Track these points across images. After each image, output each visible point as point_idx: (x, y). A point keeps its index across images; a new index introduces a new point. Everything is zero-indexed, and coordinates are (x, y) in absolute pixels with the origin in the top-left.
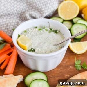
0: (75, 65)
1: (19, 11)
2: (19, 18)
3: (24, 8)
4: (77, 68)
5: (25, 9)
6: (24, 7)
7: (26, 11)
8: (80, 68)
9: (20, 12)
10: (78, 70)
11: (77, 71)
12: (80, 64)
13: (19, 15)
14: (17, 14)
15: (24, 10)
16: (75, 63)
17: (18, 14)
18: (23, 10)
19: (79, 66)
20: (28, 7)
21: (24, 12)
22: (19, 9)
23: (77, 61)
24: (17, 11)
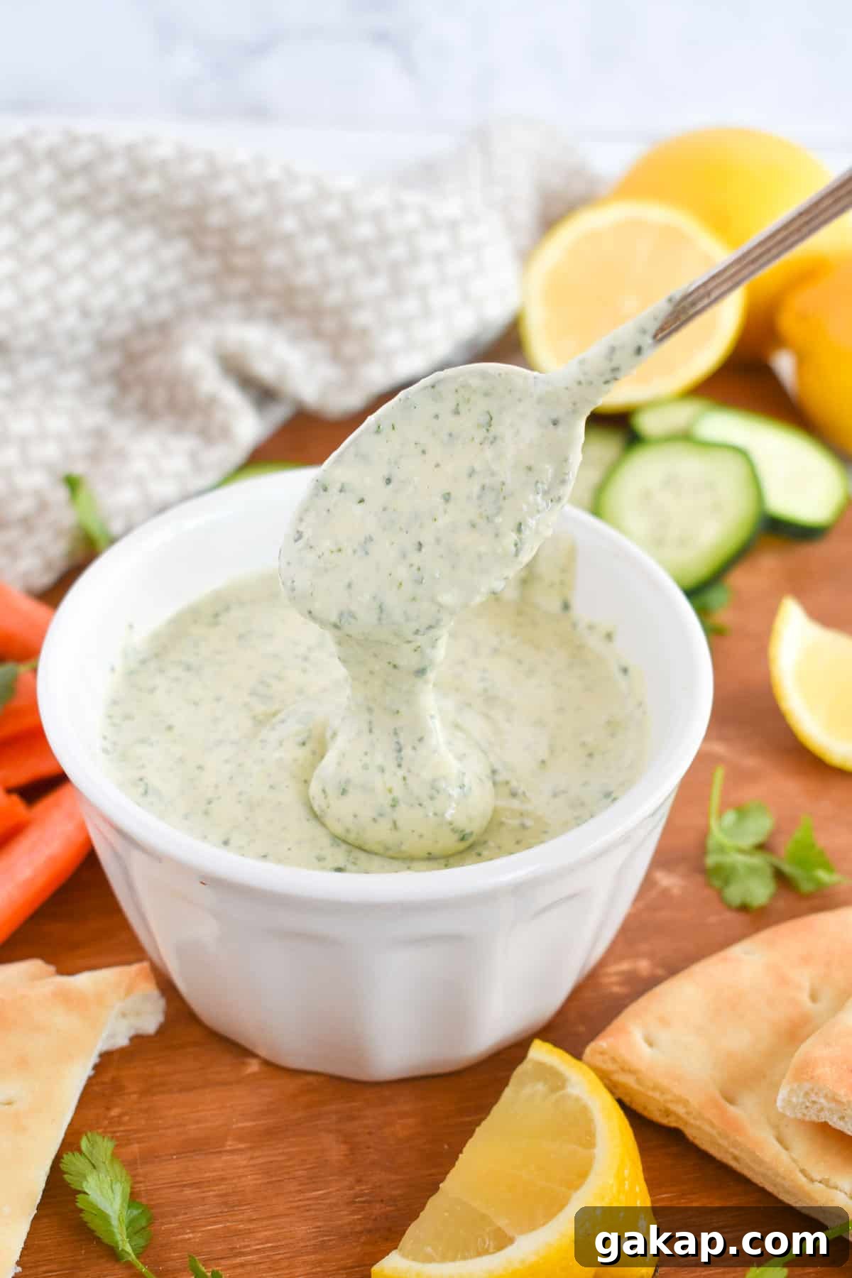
0: (711, 860)
1: (110, 315)
2: (107, 391)
3: (163, 284)
4: (734, 894)
5: (173, 293)
6: (162, 269)
7: (181, 313)
8: (760, 891)
9: (121, 327)
10: (744, 908)
11: (729, 915)
12: (762, 847)
13: (114, 360)
14: (85, 347)
15: (164, 309)
16: (705, 833)
17: (103, 346)
18: (152, 298)
19: (752, 870)
20: (213, 278)
21: (163, 327)
22: (109, 295)
23: (730, 817)
24: (85, 313)
